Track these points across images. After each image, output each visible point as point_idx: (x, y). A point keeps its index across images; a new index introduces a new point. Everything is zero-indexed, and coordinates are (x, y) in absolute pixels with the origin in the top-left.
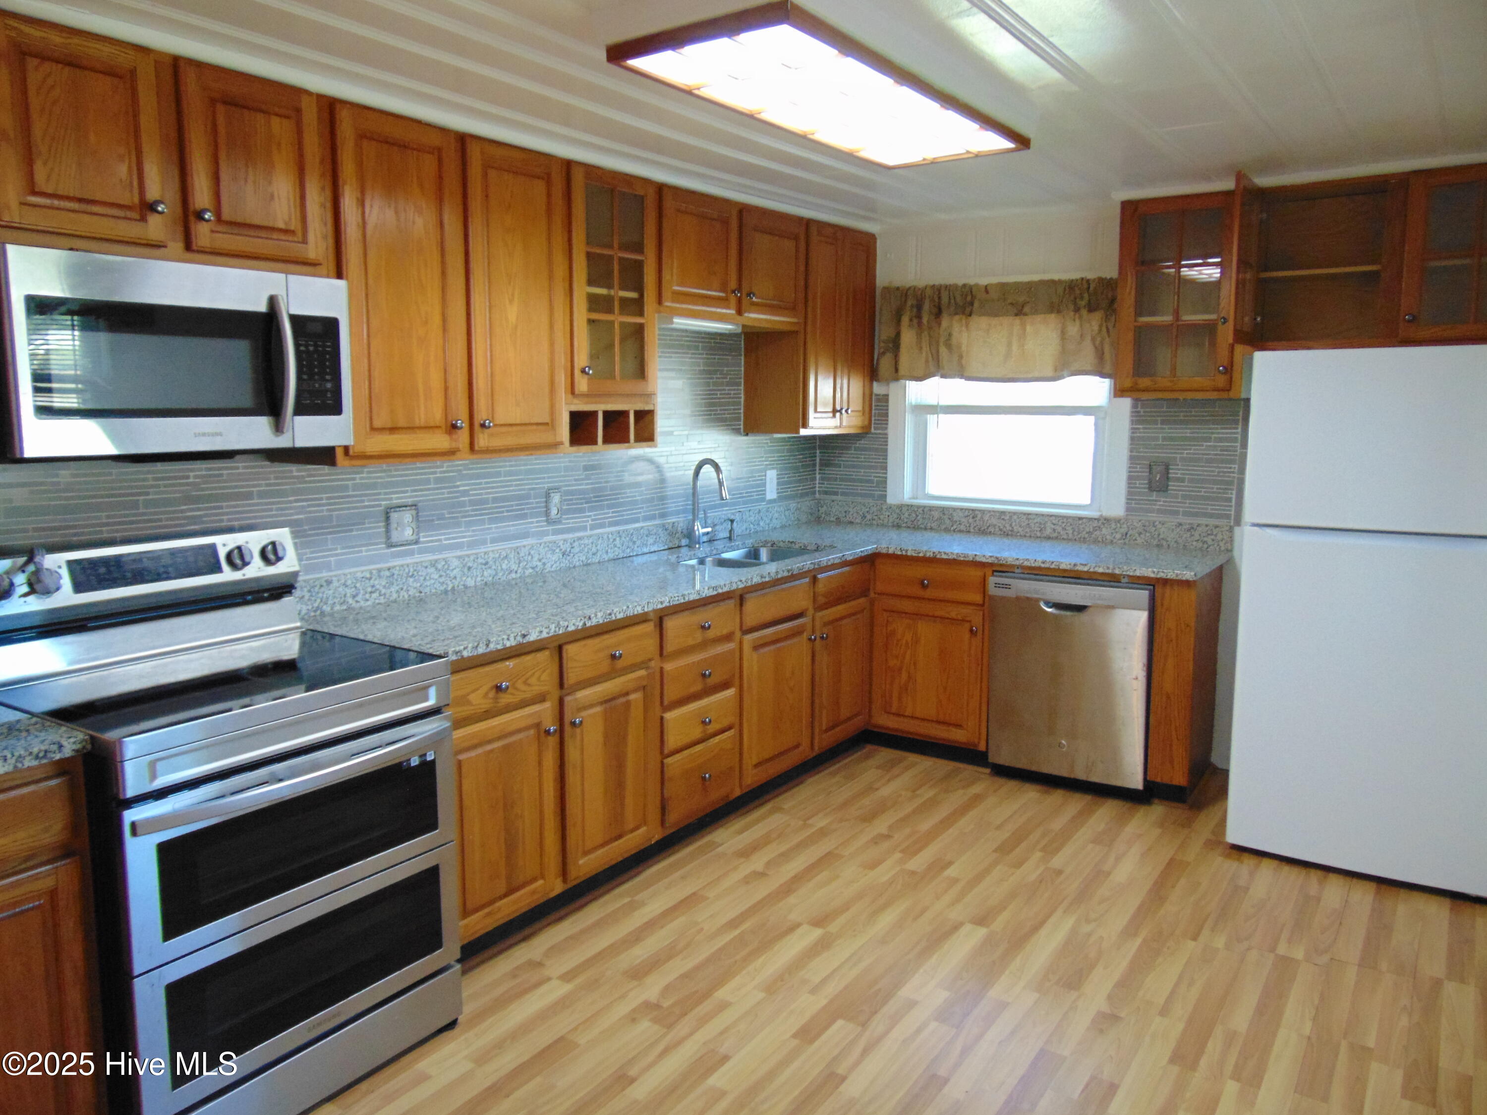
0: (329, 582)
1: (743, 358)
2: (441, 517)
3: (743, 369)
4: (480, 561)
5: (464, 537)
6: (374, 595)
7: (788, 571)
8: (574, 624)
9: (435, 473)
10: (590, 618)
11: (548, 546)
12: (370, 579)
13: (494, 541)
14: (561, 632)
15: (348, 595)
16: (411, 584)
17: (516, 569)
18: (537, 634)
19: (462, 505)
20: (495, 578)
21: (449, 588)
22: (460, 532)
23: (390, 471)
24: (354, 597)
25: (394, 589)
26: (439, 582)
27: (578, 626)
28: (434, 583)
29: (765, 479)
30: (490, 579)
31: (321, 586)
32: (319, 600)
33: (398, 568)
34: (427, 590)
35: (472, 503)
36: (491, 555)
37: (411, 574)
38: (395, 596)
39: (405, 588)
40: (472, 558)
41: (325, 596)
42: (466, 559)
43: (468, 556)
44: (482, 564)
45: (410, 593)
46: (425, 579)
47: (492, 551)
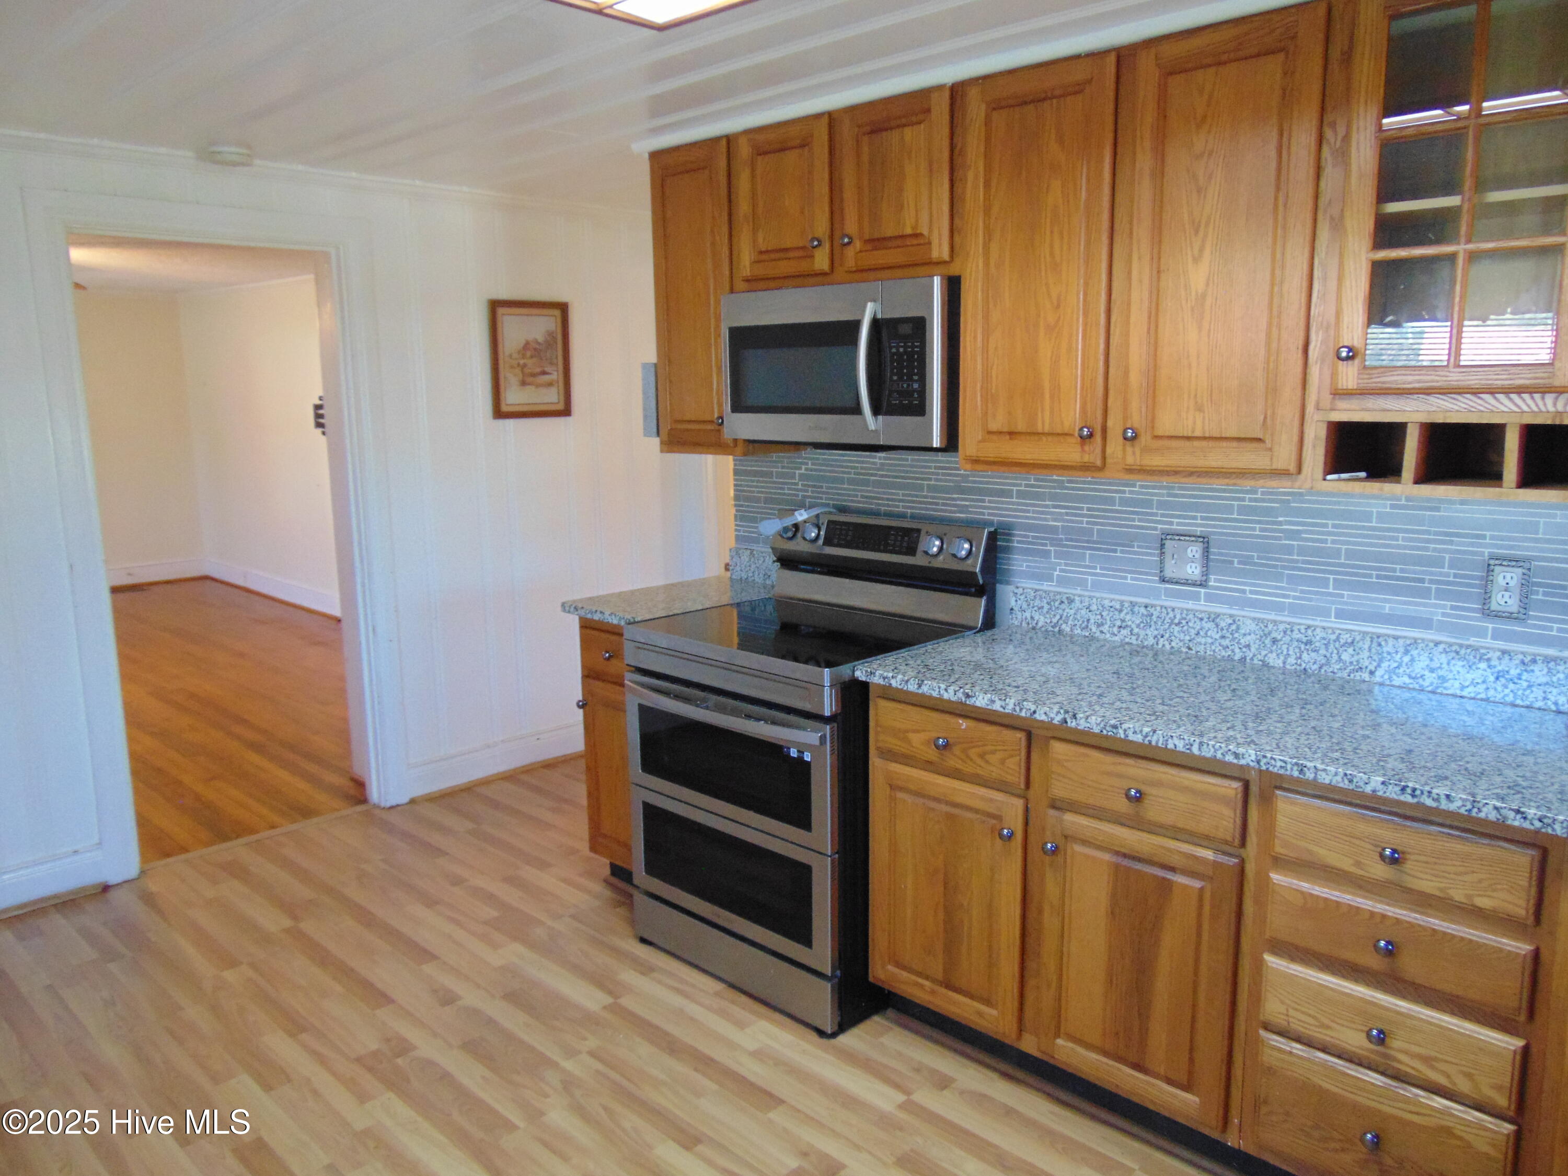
0: (1071, 601)
2: (1245, 561)
4: (1296, 635)
5: (1284, 596)
6: (1124, 632)
9: (1243, 499)
10: (1074, 716)
11: (1457, 653)
12: (1121, 611)
13: (1340, 615)
14: (1023, 714)
15: (1092, 621)
16: (1176, 633)
17: (1372, 667)
18: (985, 701)
19: (1289, 550)
20: (1325, 668)
21: (1237, 657)
22: (1277, 588)
23: (1173, 488)
24: (1099, 625)
25: (1151, 632)
26: (1220, 645)
27: (1052, 719)
28: (1212, 644)
30: (1316, 667)
31: (1062, 602)
32: (1058, 617)
33: (1158, 608)
34: (1201, 648)
35: (1302, 551)
36: (1320, 633)
37: (1176, 621)
38: (1151, 641)
39: (1167, 635)
40: (1282, 627)
41: (1065, 614)
42: (1270, 626)
43: (1275, 622)
44: (1298, 640)
45: (1173, 644)
46: (1198, 634)
47: (1324, 628)
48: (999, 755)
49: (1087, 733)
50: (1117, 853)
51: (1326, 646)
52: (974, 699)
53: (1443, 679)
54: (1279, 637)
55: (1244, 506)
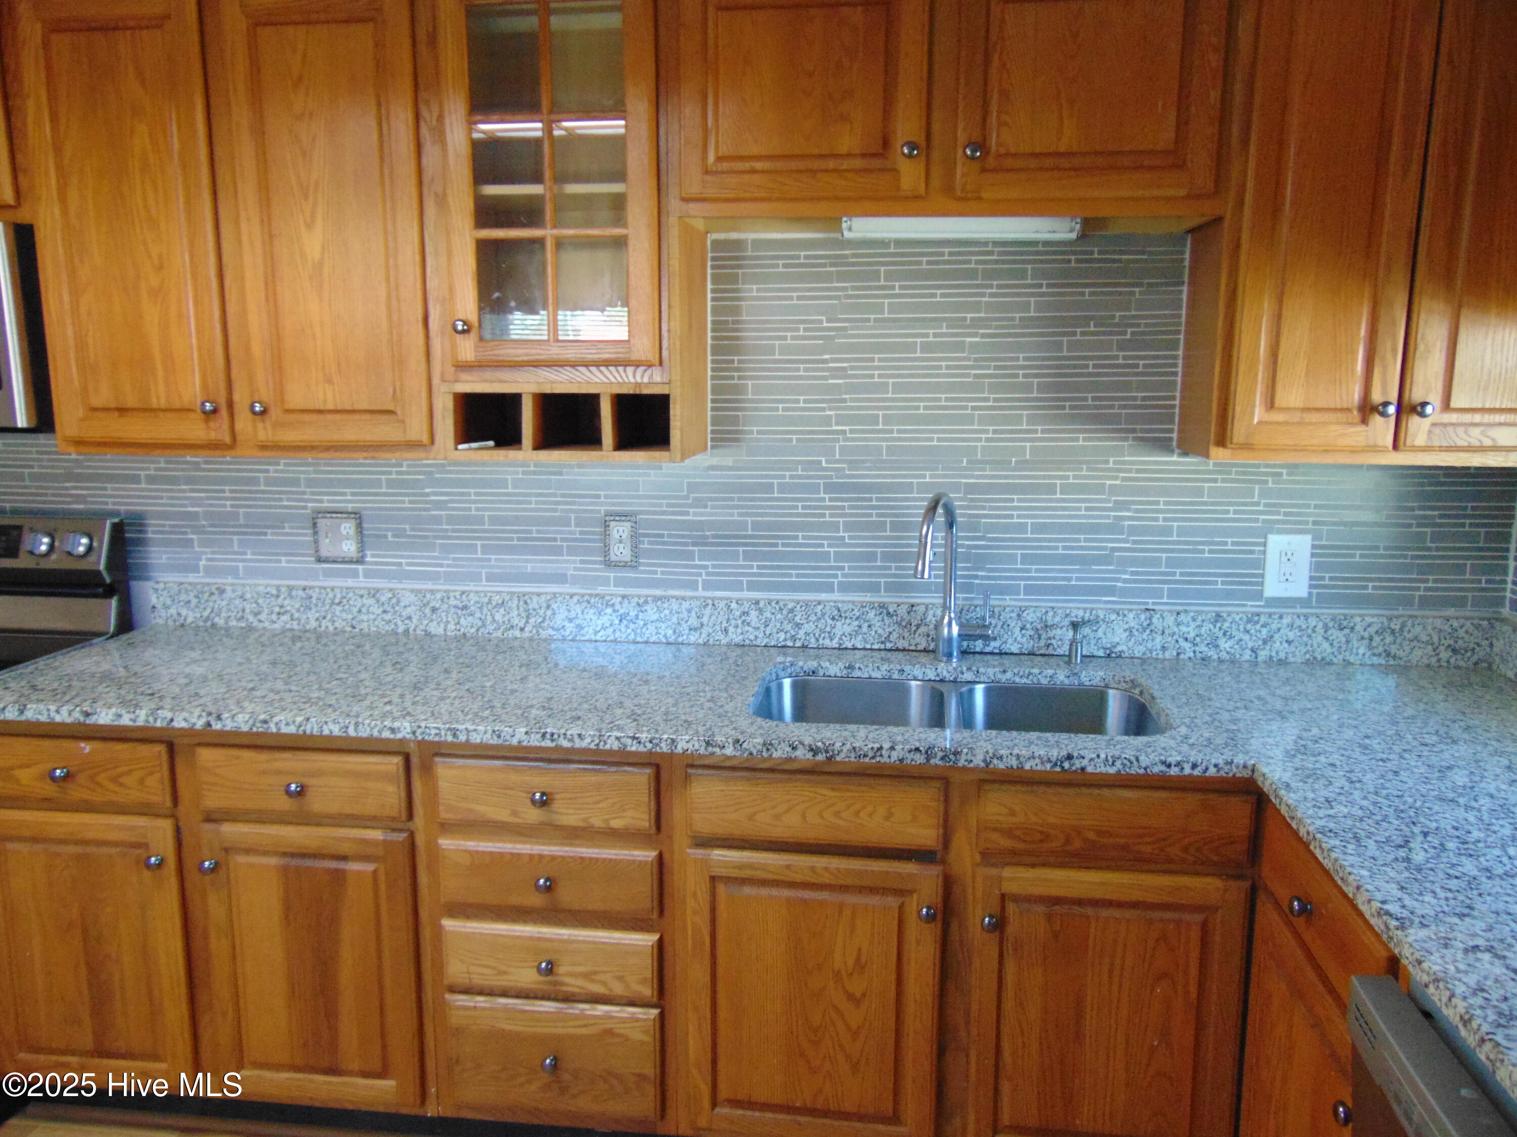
0: (222, 591)
1: (1185, 288)
2: (399, 533)
3: (1184, 312)
4: (453, 602)
5: (441, 565)
6: (285, 618)
7: (815, 751)
8: (185, 720)
9: (390, 473)
10: (219, 718)
11: (588, 602)
12: (278, 596)
13: (491, 578)
14: (158, 724)
15: (248, 611)
16: (338, 613)
17: (521, 625)
18: (110, 717)
19: (437, 520)
20: (482, 630)
21: (400, 630)
22: (429, 558)
23: (318, 465)
24: (256, 614)
25: (312, 615)
26: (383, 620)
27: (195, 724)
28: (375, 620)
29: (1264, 553)
30: (473, 630)
31: (212, 594)
32: (209, 610)
33: (317, 590)
34: (364, 626)
35: (451, 520)
36: (473, 598)
37: (337, 601)
38: (313, 624)
39: (329, 616)
40: (439, 596)
41: (216, 606)
42: (428, 596)
43: (432, 592)
44: (455, 607)
45: (337, 624)
46: (360, 611)
47: (477, 592)
48: (137, 775)
49: (236, 733)
50: (285, 854)
51: (481, 608)
52: (96, 717)
53: (580, 627)
54: (437, 606)
55: (393, 480)
